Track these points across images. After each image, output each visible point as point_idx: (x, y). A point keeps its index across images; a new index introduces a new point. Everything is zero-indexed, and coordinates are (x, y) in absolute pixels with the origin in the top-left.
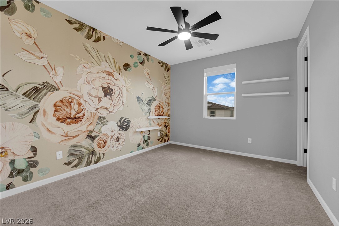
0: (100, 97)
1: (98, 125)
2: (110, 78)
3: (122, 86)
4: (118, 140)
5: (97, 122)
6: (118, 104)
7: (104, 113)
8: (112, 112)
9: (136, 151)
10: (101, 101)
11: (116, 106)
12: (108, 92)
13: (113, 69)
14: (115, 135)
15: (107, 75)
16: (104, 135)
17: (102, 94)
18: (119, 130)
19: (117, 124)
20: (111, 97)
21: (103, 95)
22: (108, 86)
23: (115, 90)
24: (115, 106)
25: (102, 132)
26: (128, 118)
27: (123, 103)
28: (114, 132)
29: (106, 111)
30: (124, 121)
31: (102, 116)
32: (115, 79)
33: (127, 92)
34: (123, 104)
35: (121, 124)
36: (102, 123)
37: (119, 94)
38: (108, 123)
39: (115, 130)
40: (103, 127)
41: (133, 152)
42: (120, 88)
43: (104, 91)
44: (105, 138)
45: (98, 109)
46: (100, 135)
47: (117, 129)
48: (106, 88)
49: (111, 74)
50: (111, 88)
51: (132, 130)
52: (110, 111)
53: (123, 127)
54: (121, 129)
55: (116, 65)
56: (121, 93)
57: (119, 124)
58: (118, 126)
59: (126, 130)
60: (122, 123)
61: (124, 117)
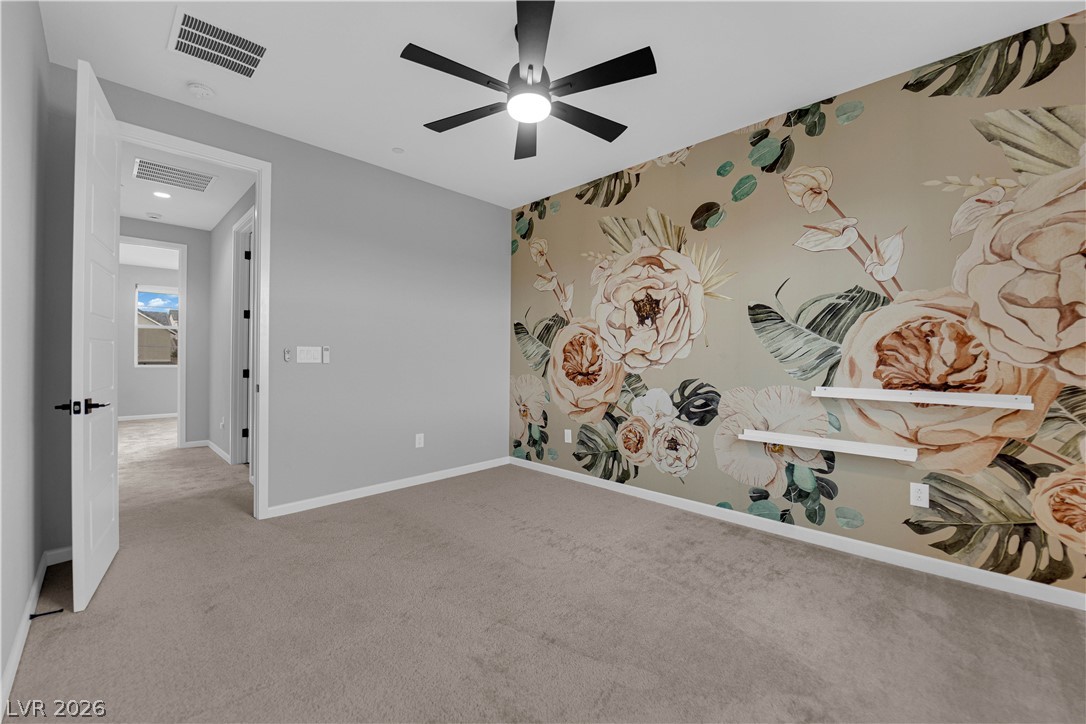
0: (630, 328)
1: (625, 394)
2: (652, 273)
3: (689, 282)
4: (673, 445)
5: (624, 387)
6: (674, 339)
7: (637, 365)
8: (657, 362)
9: (743, 511)
10: (632, 335)
11: (668, 347)
12: (648, 310)
13: (659, 245)
14: (665, 430)
15: (644, 266)
16: (638, 420)
17: (632, 318)
18: (679, 417)
19: (672, 397)
20: (653, 322)
21: (637, 319)
22: (648, 296)
23: (666, 302)
24: (665, 348)
25: (634, 411)
26: (709, 386)
27: (690, 334)
28: (663, 420)
29: (644, 359)
30: (694, 393)
31: (633, 372)
32: (667, 271)
33: (707, 297)
34: (692, 337)
35: (683, 400)
36: (633, 390)
37: (679, 310)
38: (647, 393)
39: (665, 415)
40: (636, 400)
41: (731, 508)
42: (682, 288)
43: (638, 311)
44: (640, 429)
45: (624, 355)
46: (629, 419)
47: (673, 412)
48: (643, 301)
49: (654, 261)
50: (654, 297)
51: (727, 428)
52: (651, 361)
53: (692, 410)
54: (683, 417)
55: (669, 230)
56: (685, 306)
57: (677, 399)
58: (676, 405)
59: (702, 422)
60: (688, 398)
61: (694, 381)
